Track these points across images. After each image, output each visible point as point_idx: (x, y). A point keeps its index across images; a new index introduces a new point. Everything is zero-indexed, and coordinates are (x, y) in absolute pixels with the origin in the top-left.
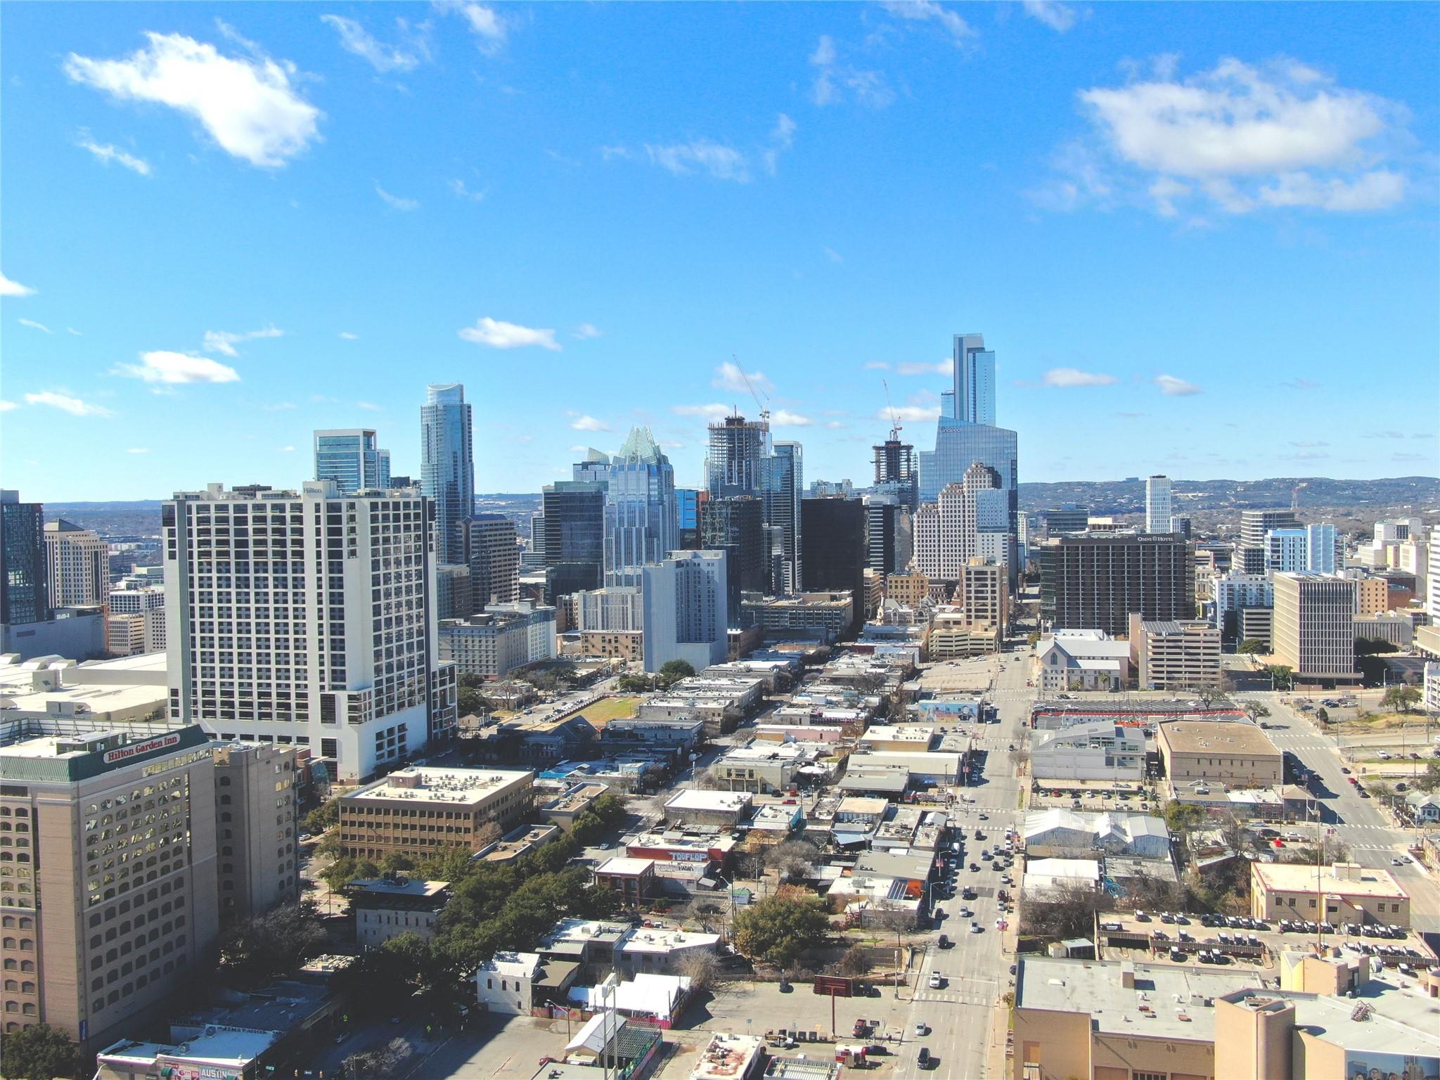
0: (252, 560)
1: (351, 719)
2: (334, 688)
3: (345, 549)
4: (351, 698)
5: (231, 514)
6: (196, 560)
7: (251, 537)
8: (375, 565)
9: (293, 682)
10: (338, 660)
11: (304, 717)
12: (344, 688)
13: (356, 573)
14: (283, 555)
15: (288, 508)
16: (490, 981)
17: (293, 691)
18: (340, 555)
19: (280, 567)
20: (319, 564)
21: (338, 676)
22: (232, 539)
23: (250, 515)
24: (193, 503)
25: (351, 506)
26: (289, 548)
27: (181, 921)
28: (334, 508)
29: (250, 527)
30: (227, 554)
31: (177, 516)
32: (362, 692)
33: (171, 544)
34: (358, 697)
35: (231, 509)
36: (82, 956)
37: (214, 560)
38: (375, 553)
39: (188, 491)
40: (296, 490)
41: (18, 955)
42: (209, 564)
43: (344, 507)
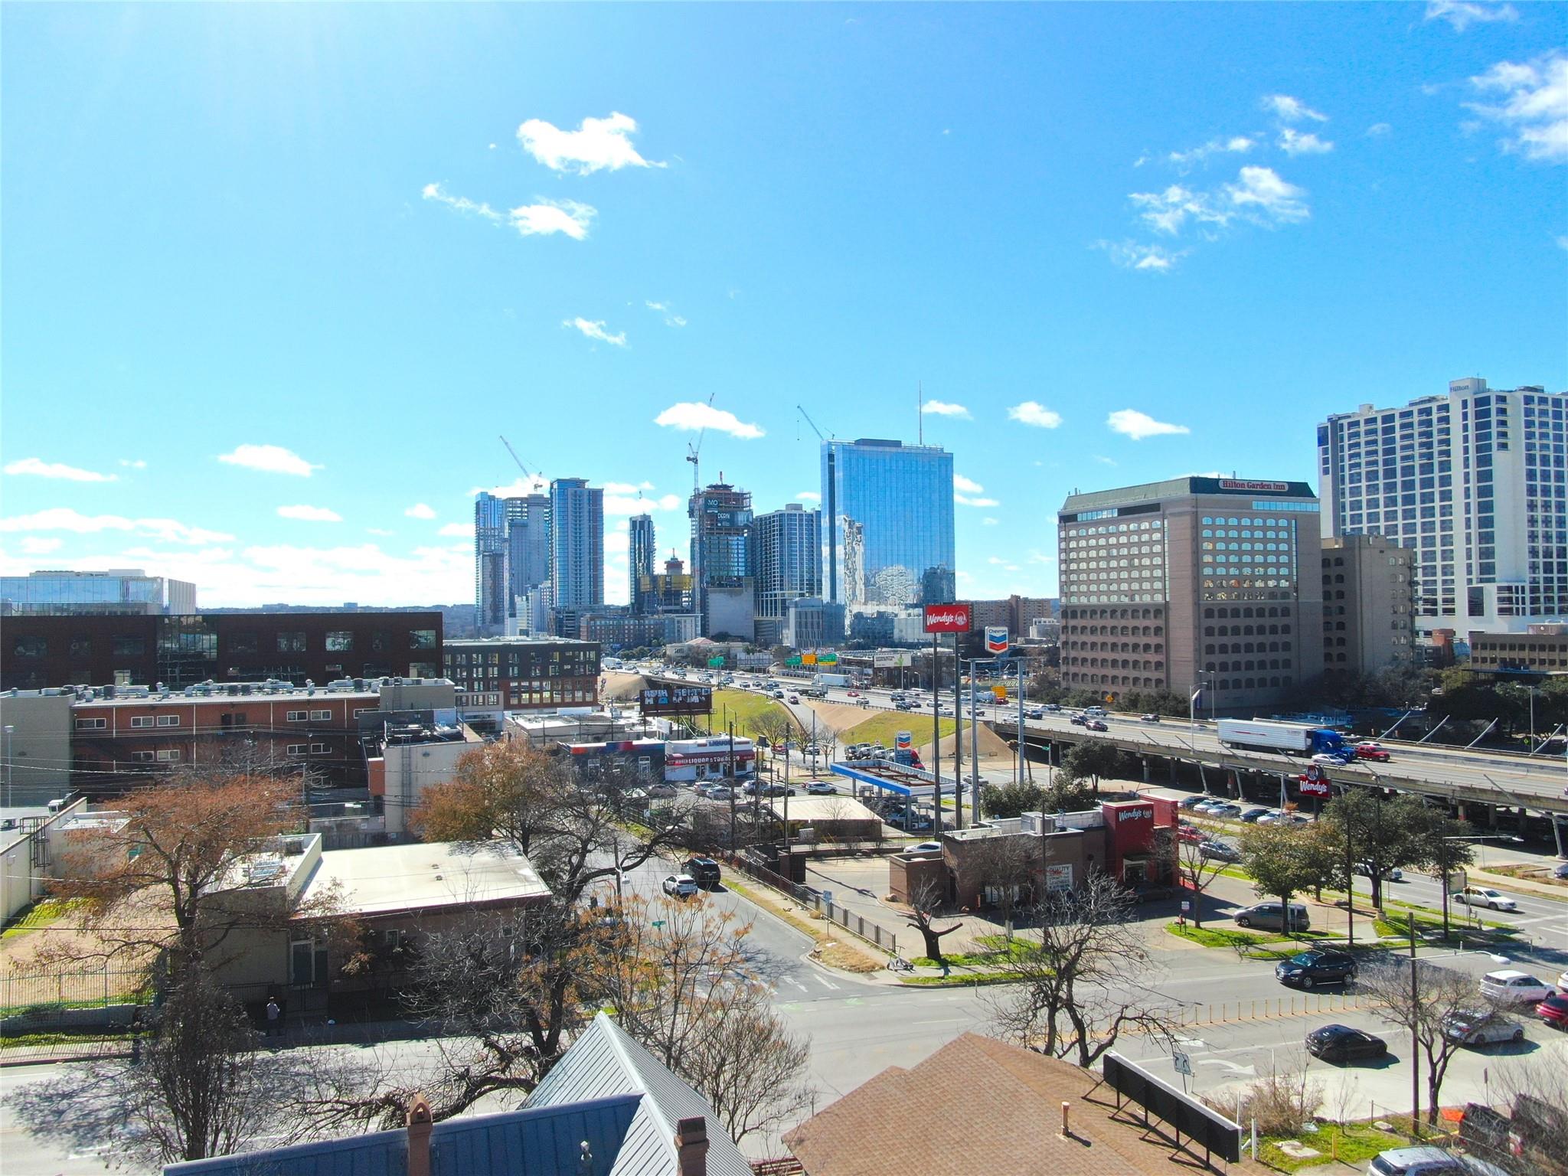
0: (1399, 465)
1: (1501, 611)
2: (1481, 581)
3: (1495, 441)
4: (1500, 589)
5: (1379, 425)
6: (1347, 473)
7: (1398, 444)
8: (1531, 460)
9: (1439, 578)
10: (1487, 553)
11: (1450, 611)
12: (1492, 580)
13: (1509, 467)
14: (1430, 456)
15: (1434, 410)
17: (1439, 587)
18: (1489, 447)
19: (1427, 468)
20: (1466, 460)
21: (1487, 570)
22: (1380, 448)
23: (1397, 423)
24: (1345, 422)
25: (1502, 399)
26: (1436, 449)
27: (1287, 646)
28: (1479, 402)
29: (1398, 434)
30: (1375, 463)
31: (1330, 435)
32: (1513, 585)
33: (1325, 461)
34: (1509, 589)
35: (1379, 421)
36: (1197, 638)
37: (1364, 470)
38: (1530, 447)
39: (1341, 412)
40: (1443, 392)
41: (1153, 640)
42: (1359, 474)
43: (1493, 400)
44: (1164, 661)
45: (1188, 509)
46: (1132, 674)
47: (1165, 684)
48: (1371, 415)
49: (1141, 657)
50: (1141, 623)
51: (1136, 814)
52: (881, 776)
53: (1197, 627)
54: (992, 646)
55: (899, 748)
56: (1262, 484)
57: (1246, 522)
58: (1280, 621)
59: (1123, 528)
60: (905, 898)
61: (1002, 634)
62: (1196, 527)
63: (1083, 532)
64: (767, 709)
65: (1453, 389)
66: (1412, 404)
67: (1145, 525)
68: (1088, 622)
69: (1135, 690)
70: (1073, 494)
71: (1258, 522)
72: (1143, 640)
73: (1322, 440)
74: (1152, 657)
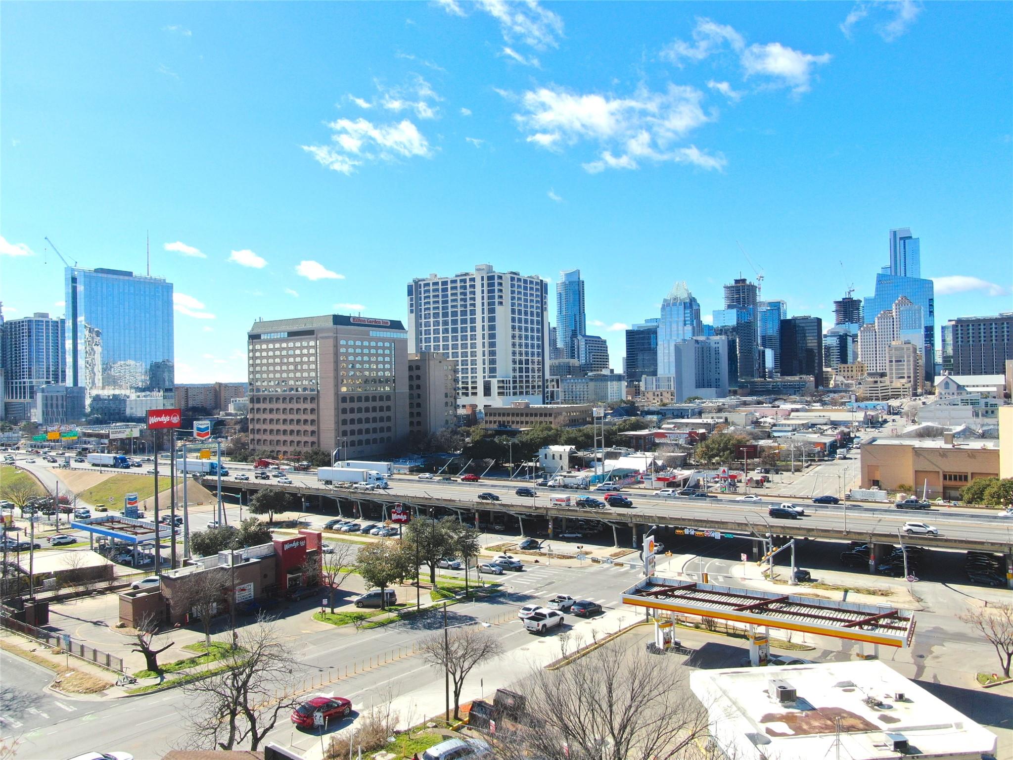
0: (450, 310)
1: (499, 394)
2: (490, 377)
3: (497, 300)
4: (499, 381)
5: (440, 287)
6: (423, 313)
7: (450, 298)
8: (513, 311)
9: (470, 375)
10: (492, 362)
11: (475, 394)
12: (495, 377)
13: (503, 314)
14: (465, 306)
15: (468, 281)
16: (546, 455)
17: (470, 380)
18: (494, 303)
19: (464, 313)
20: (483, 309)
21: (493, 370)
22: (440, 299)
23: (449, 286)
24: (422, 283)
25: (500, 277)
26: (468, 303)
27: (389, 419)
28: (491, 278)
29: (449, 293)
30: (438, 308)
31: (414, 290)
32: (505, 379)
33: (411, 305)
34: (503, 381)
35: (440, 284)
36: (337, 416)
37: (432, 312)
38: (513, 305)
39: (420, 277)
40: (472, 271)
41: (309, 417)
42: (429, 314)
43: (496, 278)
44: (316, 430)
45: (331, 334)
46: (296, 438)
47: (317, 445)
48: (436, 281)
49: (302, 428)
50: (302, 406)
51: (295, 545)
52: (113, 529)
53: (337, 409)
54: (199, 435)
55: (128, 506)
56: (375, 321)
57: (366, 343)
58: (385, 404)
59: (291, 345)
60: (131, 624)
61: (205, 426)
62: (336, 346)
63: (264, 346)
64: (16, 477)
65: (478, 270)
66: (456, 276)
67: (305, 344)
68: (268, 406)
69: (298, 449)
70: (258, 321)
71: (373, 344)
72: (303, 417)
73: (410, 293)
74: (309, 428)
